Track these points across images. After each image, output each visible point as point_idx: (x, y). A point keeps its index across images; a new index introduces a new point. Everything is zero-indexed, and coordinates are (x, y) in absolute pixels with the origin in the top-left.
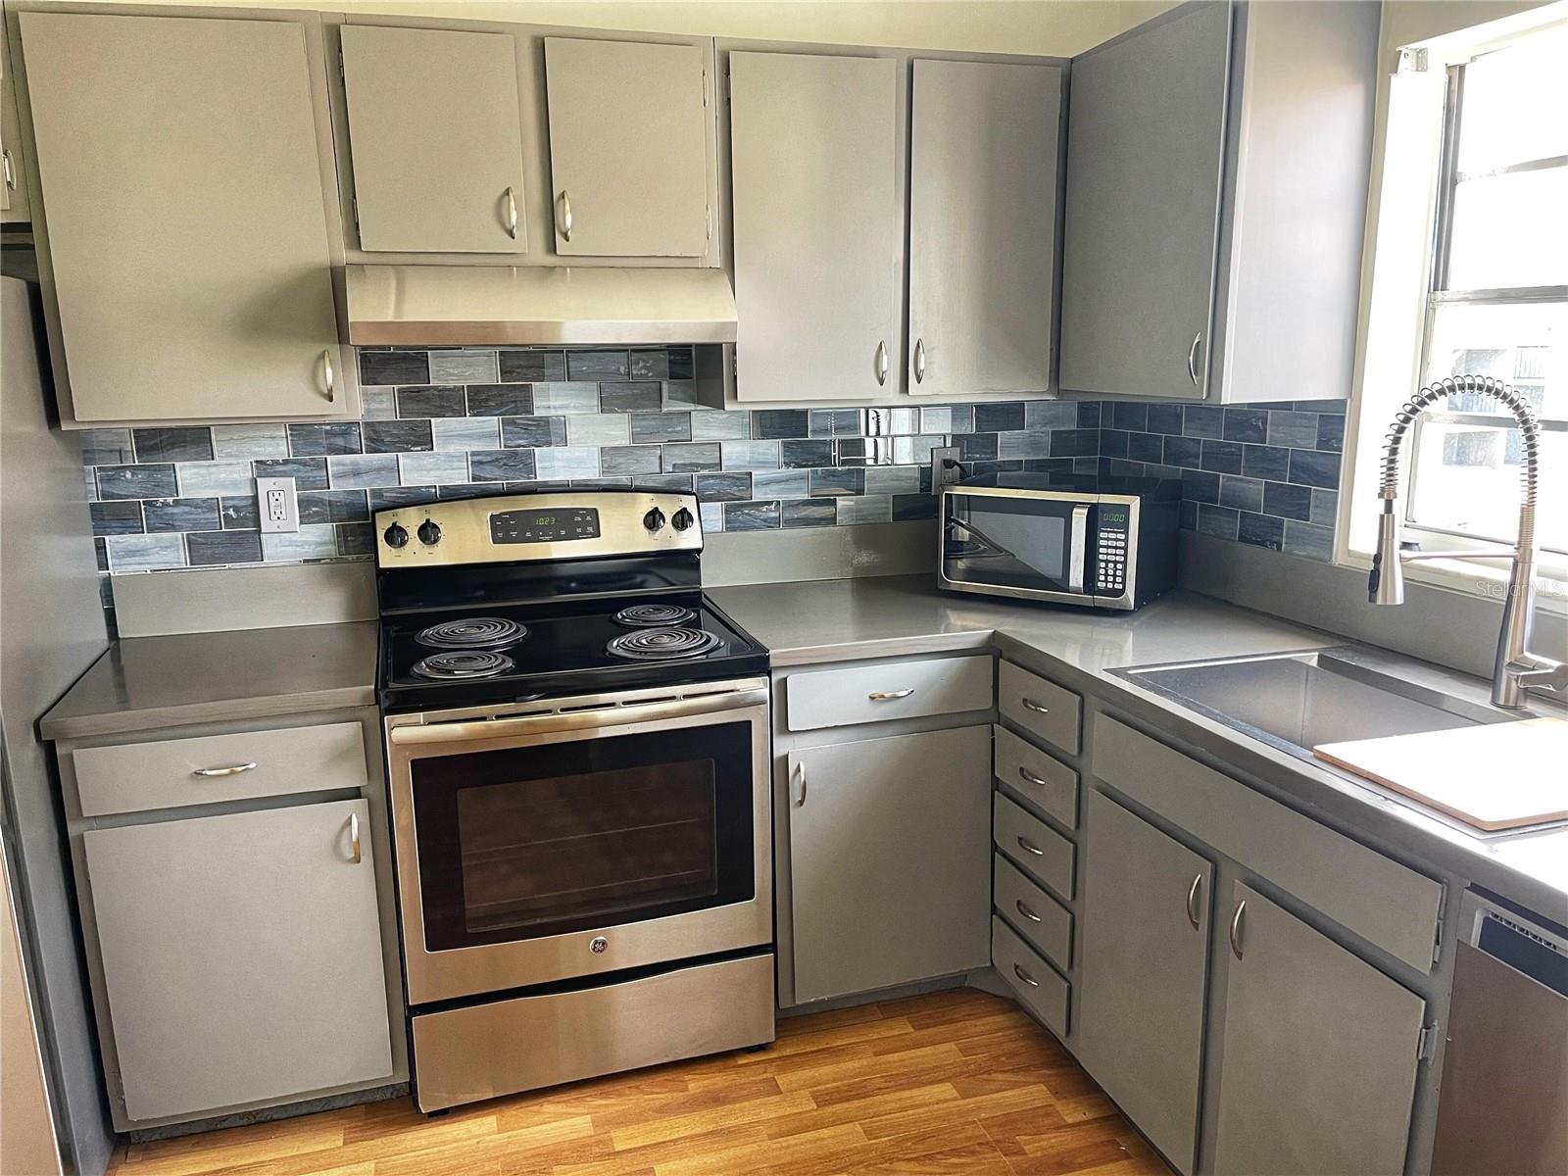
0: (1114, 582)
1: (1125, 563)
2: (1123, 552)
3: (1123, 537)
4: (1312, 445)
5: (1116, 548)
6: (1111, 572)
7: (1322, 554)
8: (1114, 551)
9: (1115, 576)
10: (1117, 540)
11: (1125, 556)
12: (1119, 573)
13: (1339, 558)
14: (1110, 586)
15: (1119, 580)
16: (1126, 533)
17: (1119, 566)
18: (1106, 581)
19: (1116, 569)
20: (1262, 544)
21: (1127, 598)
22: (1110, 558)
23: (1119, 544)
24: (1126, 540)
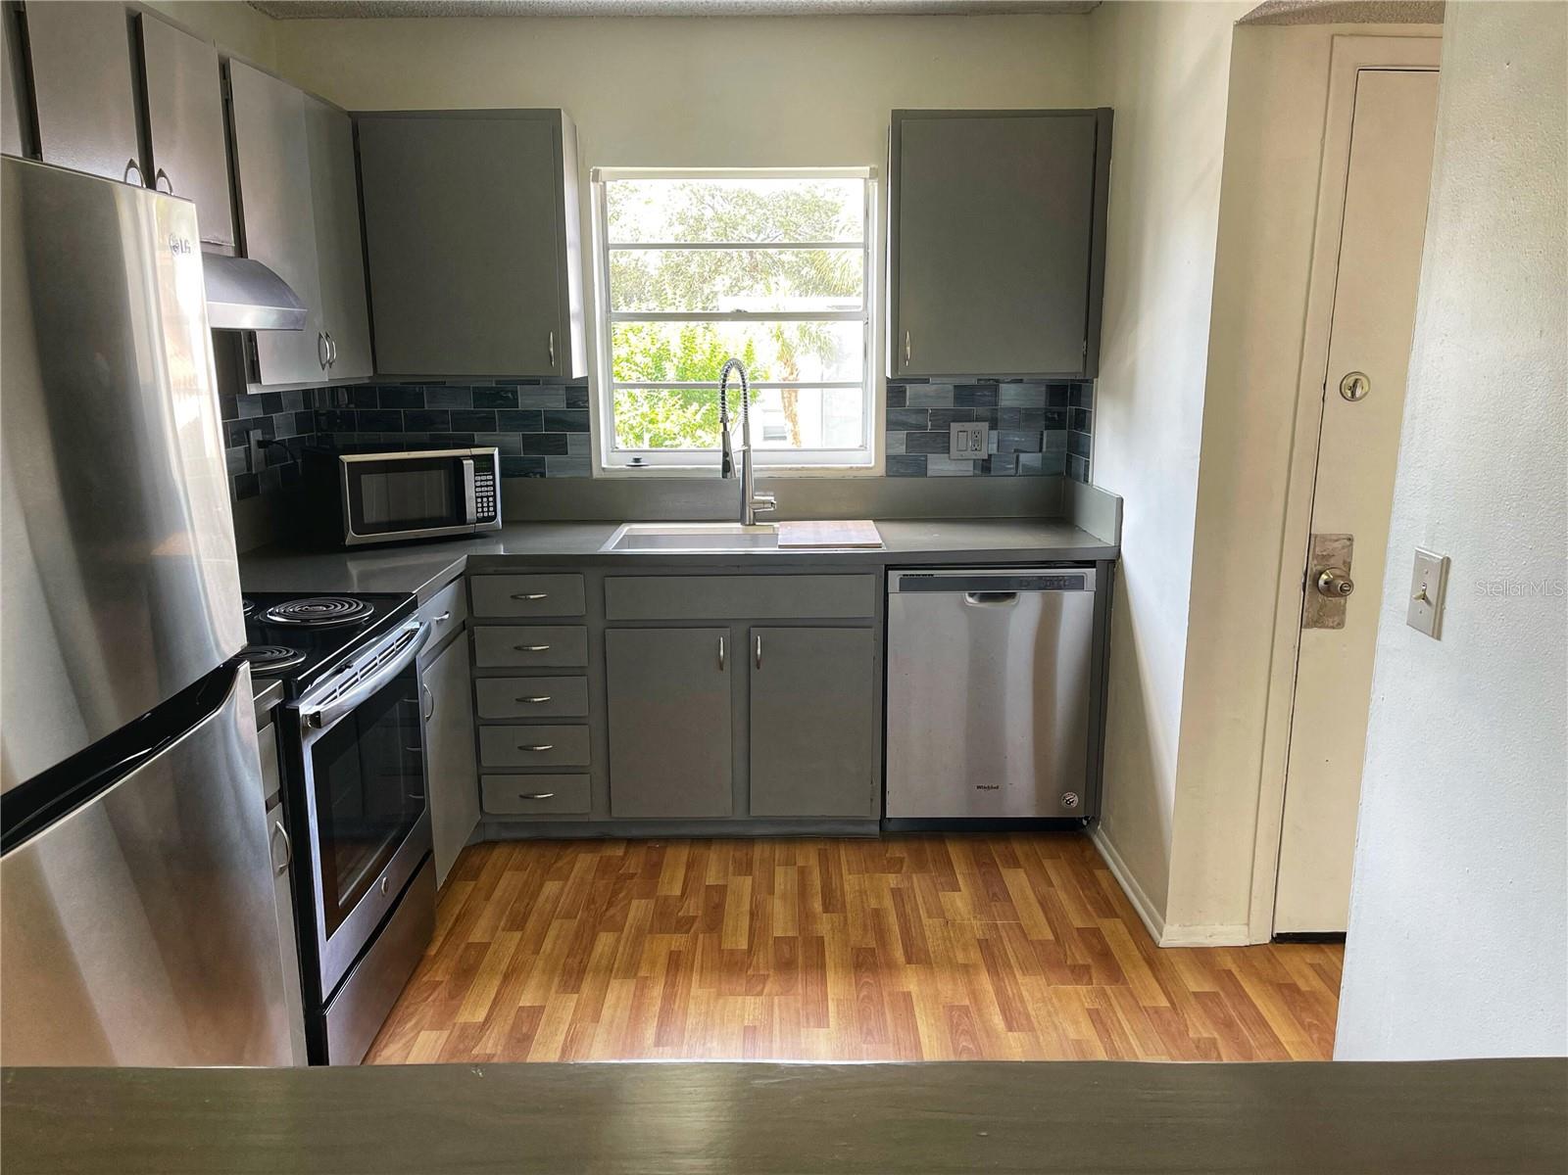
0: (488, 511)
1: (494, 496)
2: (492, 488)
3: (491, 477)
4: (562, 406)
5: (487, 486)
6: (485, 505)
7: (586, 474)
8: (486, 489)
9: (488, 507)
10: (487, 480)
11: (494, 491)
12: (491, 504)
13: (596, 474)
14: (486, 514)
15: (491, 509)
16: (493, 474)
17: (491, 499)
18: (483, 512)
19: (488, 502)
20: (526, 475)
21: (498, 522)
22: (483, 494)
23: (489, 483)
24: (494, 480)
